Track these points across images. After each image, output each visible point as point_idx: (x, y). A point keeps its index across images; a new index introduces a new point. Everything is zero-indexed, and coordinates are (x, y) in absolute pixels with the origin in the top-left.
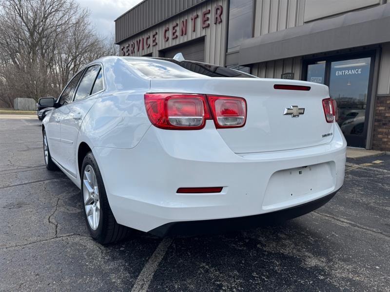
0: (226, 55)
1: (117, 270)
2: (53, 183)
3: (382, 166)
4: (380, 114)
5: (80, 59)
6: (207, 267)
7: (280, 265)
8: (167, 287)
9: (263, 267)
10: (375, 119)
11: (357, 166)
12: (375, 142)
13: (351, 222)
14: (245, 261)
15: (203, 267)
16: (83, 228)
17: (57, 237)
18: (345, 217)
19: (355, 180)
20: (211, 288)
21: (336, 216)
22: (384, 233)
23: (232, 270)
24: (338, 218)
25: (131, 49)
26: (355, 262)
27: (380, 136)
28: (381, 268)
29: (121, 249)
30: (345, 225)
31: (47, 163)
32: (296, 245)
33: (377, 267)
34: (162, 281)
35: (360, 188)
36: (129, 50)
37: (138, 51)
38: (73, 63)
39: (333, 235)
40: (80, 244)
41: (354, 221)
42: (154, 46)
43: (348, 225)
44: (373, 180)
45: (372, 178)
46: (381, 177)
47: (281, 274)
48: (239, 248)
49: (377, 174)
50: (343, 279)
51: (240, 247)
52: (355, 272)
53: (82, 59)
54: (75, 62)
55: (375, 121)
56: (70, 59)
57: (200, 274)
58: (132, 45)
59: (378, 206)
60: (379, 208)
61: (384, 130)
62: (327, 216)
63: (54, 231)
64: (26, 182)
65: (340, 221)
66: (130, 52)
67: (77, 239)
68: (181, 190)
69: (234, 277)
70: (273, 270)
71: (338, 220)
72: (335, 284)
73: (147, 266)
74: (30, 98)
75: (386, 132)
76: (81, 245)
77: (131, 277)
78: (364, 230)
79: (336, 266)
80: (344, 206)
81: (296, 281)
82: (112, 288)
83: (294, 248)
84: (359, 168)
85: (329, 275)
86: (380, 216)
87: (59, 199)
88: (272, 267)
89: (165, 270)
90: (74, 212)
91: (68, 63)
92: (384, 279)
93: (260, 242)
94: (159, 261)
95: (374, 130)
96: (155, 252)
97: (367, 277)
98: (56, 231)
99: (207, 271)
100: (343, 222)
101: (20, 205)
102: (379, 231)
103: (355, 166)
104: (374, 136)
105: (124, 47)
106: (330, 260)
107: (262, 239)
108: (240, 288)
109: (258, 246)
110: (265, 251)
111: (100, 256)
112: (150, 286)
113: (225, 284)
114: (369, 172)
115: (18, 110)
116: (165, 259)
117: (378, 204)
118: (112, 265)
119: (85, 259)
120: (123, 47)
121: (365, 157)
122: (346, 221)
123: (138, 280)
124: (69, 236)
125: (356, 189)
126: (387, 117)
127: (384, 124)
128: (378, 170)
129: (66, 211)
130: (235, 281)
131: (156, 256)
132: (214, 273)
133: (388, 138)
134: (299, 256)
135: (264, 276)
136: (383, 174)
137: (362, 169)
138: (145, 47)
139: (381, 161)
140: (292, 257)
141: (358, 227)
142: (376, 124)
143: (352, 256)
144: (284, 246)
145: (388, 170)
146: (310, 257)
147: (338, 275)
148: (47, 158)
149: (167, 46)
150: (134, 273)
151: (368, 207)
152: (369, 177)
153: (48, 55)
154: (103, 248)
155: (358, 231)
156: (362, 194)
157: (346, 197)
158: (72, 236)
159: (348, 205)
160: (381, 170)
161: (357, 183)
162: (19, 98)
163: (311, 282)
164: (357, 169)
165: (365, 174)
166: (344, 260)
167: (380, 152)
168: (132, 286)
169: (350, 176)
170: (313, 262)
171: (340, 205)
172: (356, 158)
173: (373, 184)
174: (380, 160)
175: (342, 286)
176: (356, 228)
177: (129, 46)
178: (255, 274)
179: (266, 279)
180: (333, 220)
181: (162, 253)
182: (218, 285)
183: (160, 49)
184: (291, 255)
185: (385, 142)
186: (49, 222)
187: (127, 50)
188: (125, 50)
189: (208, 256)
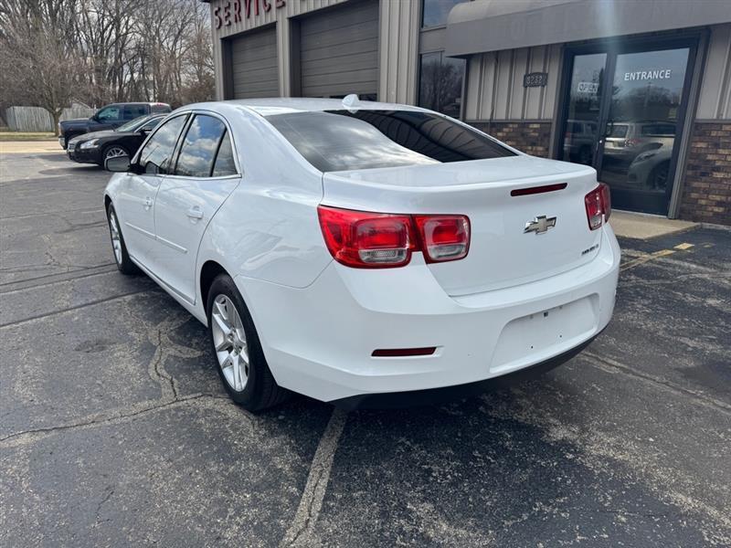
0: (420, 33)
1: (280, 451)
2: (139, 300)
3: (690, 255)
4: (697, 156)
5: (127, 22)
6: (408, 443)
7: (513, 438)
8: (355, 474)
9: (488, 443)
10: (689, 165)
11: (646, 256)
12: (684, 205)
13: (622, 365)
14: (462, 433)
15: (403, 444)
16: (214, 385)
17: (177, 401)
18: (615, 357)
19: (640, 287)
20: (417, 474)
21: (601, 355)
22: (671, 384)
23: (444, 448)
24: (605, 359)
25: (232, 11)
26: (621, 432)
27: (694, 195)
28: (656, 440)
29: (280, 417)
30: (614, 371)
31: (120, 262)
32: (538, 407)
33: (651, 440)
34: (347, 466)
35: (646, 303)
36: (229, 14)
37: (249, 17)
38: (113, 32)
39: (594, 388)
40: (217, 412)
41: (628, 364)
42: (279, 8)
43: (617, 371)
44: (669, 286)
45: (669, 282)
46: (684, 278)
47: (513, 453)
48: (453, 413)
49: (679, 274)
50: (600, 457)
51: (455, 411)
52: (618, 448)
53: (131, 22)
54: (118, 29)
55: (688, 169)
56: (106, 23)
57: (399, 454)
58: (236, 4)
59: (670, 337)
60: (669, 339)
61: (703, 185)
62: (587, 355)
63: (171, 391)
64: (94, 299)
65: (607, 363)
66: (232, 19)
67: (210, 403)
68: (377, 353)
69: (447, 458)
70: (502, 446)
71: (604, 362)
72: (588, 465)
73: (323, 443)
74: (38, 106)
75: (705, 188)
76: (219, 413)
77: (304, 461)
78: (641, 379)
79: (593, 439)
80: (616, 336)
81: (534, 462)
82: (280, 477)
83: (534, 412)
84: (650, 261)
85: (581, 452)
86: (669, 353)
87: (160, 333)
88: (500, 443)
89: (349, 449)
90: (192, 356)
91: (104, 31)
92: (658, 456)
93: (482, 403)
94: (339, 435)
95: (685, 185)
96: (331, 421)
97: (635, 455)
98: (174, 390)
99: (409, 450)
100: (611, 365)
101: (101, 345)
102: (665, 380)
103: (644, 258)
104: (684, 195)
105: (219, 9)
106: (584, 430)
107: (486, 398)
108: (456, 474)
109: (481, 408)
110: (491, 417)
111: (251, 429)
112: (331, 473)
113: (435, 468)
114: (666, 268)
115: (18, 130)
116: (346, 431)
117: (671, 332)
118: (273, 443)
119: (231, 434)
120: (217, 9)
121: (663, 236)
122: (615, 363)
123: (313, 466)
124: (195, 398)
125: (639, 304)
126: (709, 161)
127: (703, 174)
128: (682, 264)
129: (178, 354)
130: (449, 464)
131: (333, 428)
132: (419, 453)
133: (707, 199)
134: (541, 424)
135: (490, 455)
136: (689, 271)
137: (656, 262)
138: (262, 10)
139: (690, 245)
140: (530, 426)
141: (634, 374)
142: (690, 173)
143: (618, 422)
144: (519, 408)
145: (698, 264)
146: (556, 426)
147: (594, 452)
148: (119, 253)
149: (305, 10)
150: (306, 454)
151: (653, 339)
152: (663, 278)
153: (62, 14)
154: (252, 416)
155: (631, 380)
156: (648, 314)
157: (621, 320)
158: (202, 398)
159: (623, 335)
160: (686, 264)
161: (642, 292)
162: (16, 107)
163: (555, 464)
164: (647, 262)
165: (659, 274)
166: (605, 430)
167: (692, 224)
168: (307, 474)
169: (633, 277)
170: (559, 433)
171: (609, 335)
172: (649, 239)
173: (668, 293)
174: (689, 242)
175: (597, 469)
176: (630, 376)
177: (229, 7)
178: (476, 453)
179: (492, 461)
180: (596, 363)
181: (340, 422)
182: (426, 471)
183: (292, 15)
184: (529, 422)
185: (702, 205)
186: (158, 374)
187: (226, 15)
188: (222, 14)
189: (408, 425)
